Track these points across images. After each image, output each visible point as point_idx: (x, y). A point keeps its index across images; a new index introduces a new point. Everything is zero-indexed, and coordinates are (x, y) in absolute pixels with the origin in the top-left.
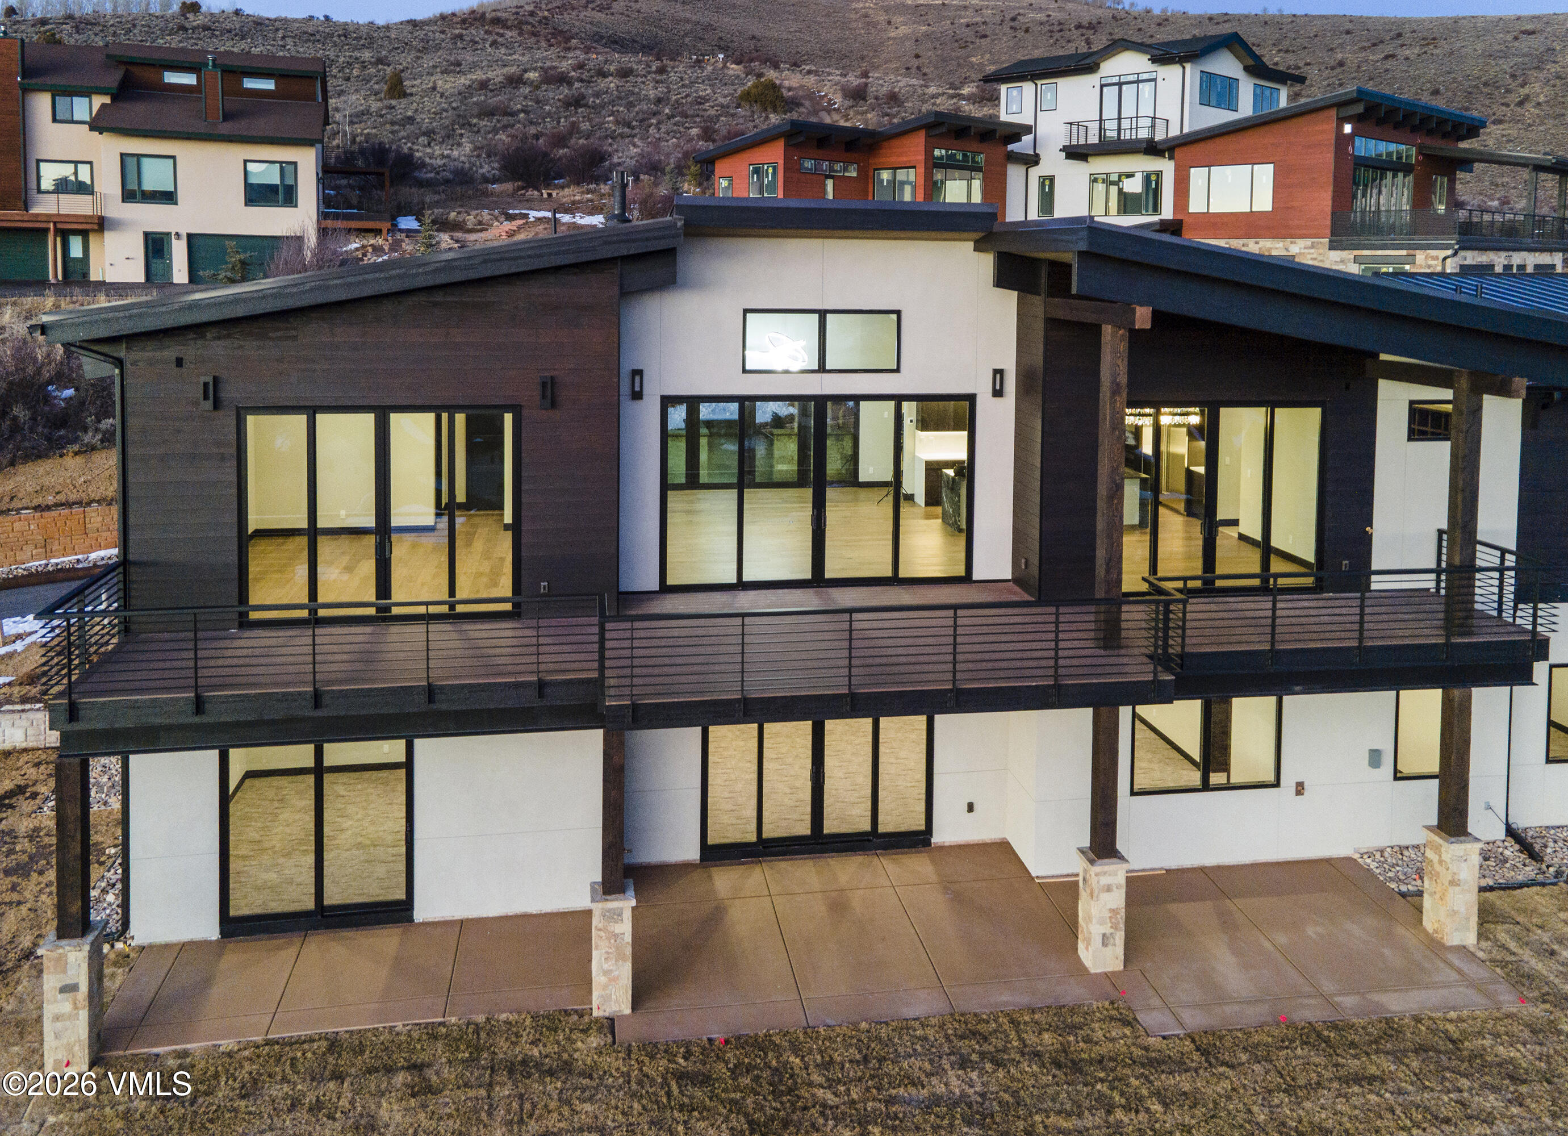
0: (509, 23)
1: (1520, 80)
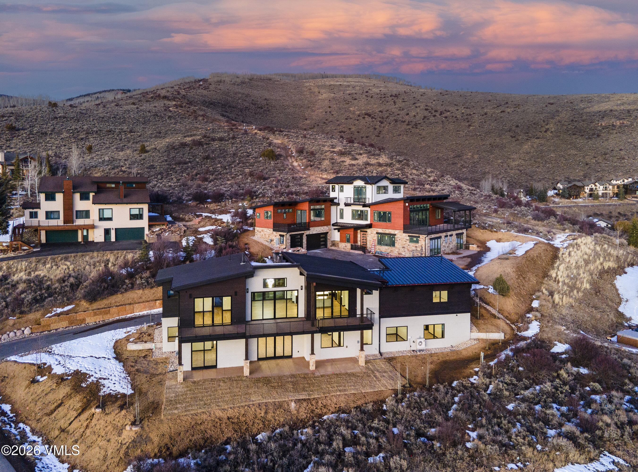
0: (170, 98)
1: (546, 123)
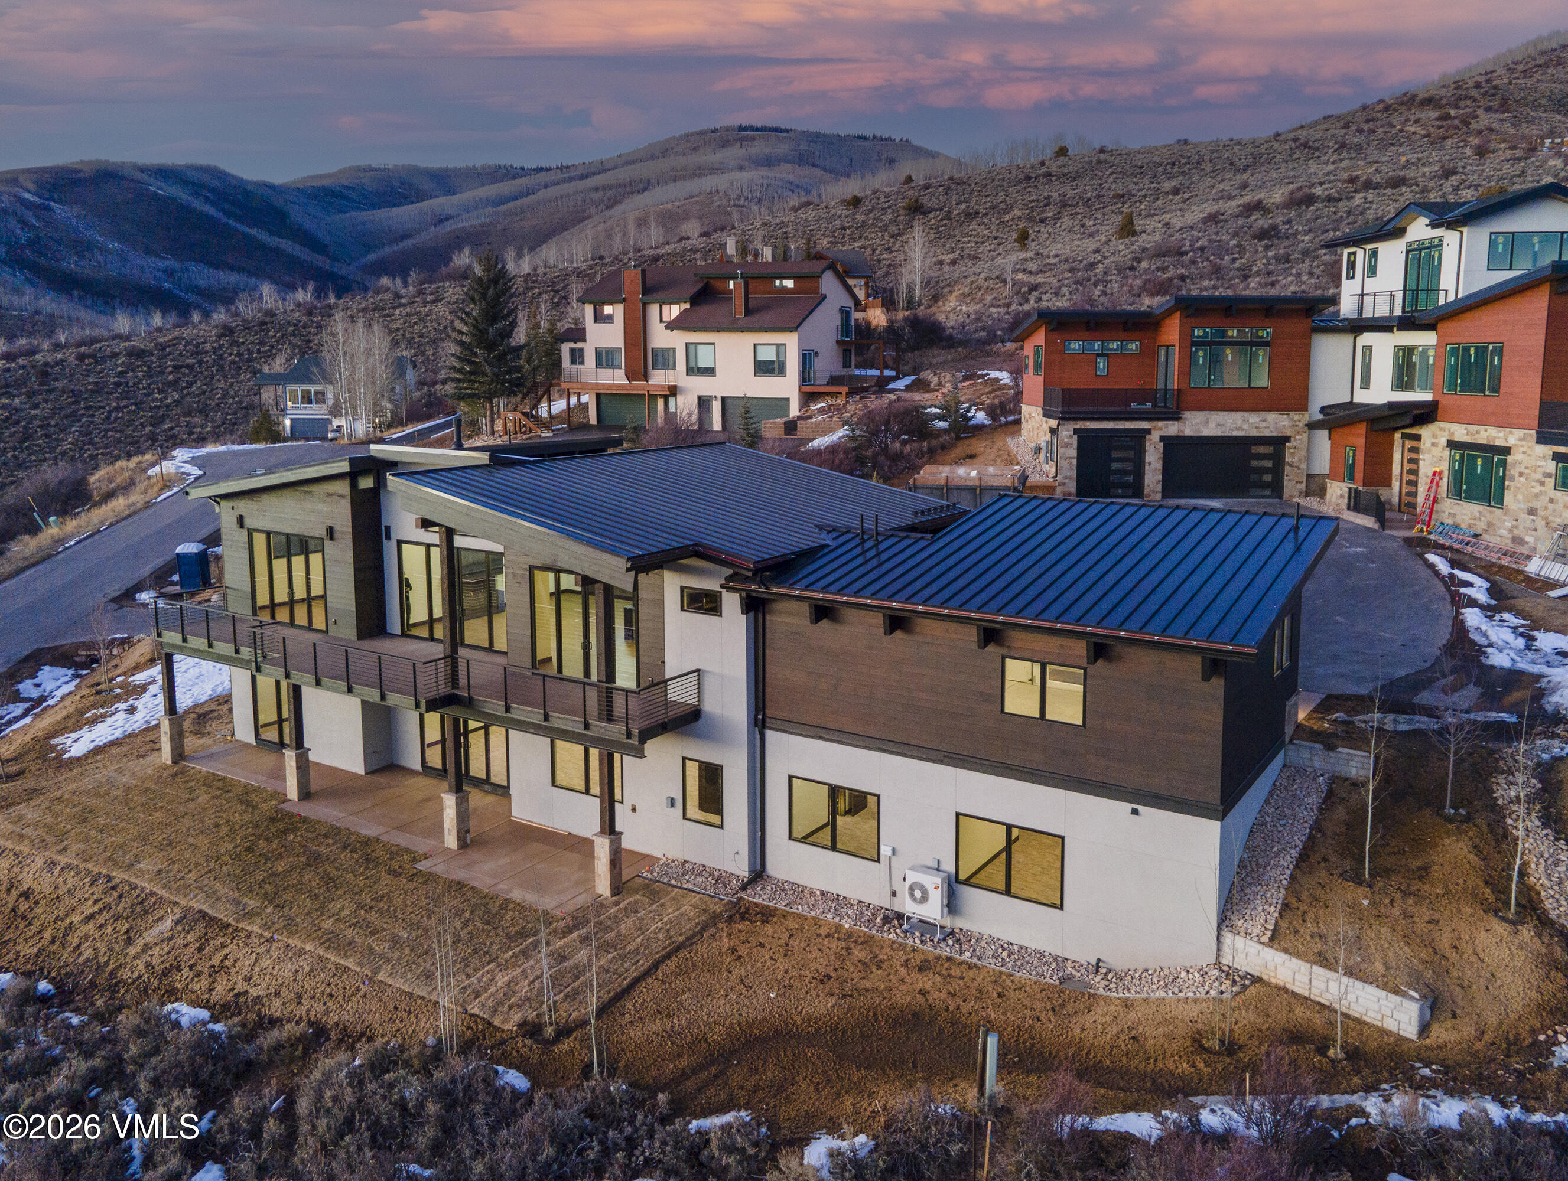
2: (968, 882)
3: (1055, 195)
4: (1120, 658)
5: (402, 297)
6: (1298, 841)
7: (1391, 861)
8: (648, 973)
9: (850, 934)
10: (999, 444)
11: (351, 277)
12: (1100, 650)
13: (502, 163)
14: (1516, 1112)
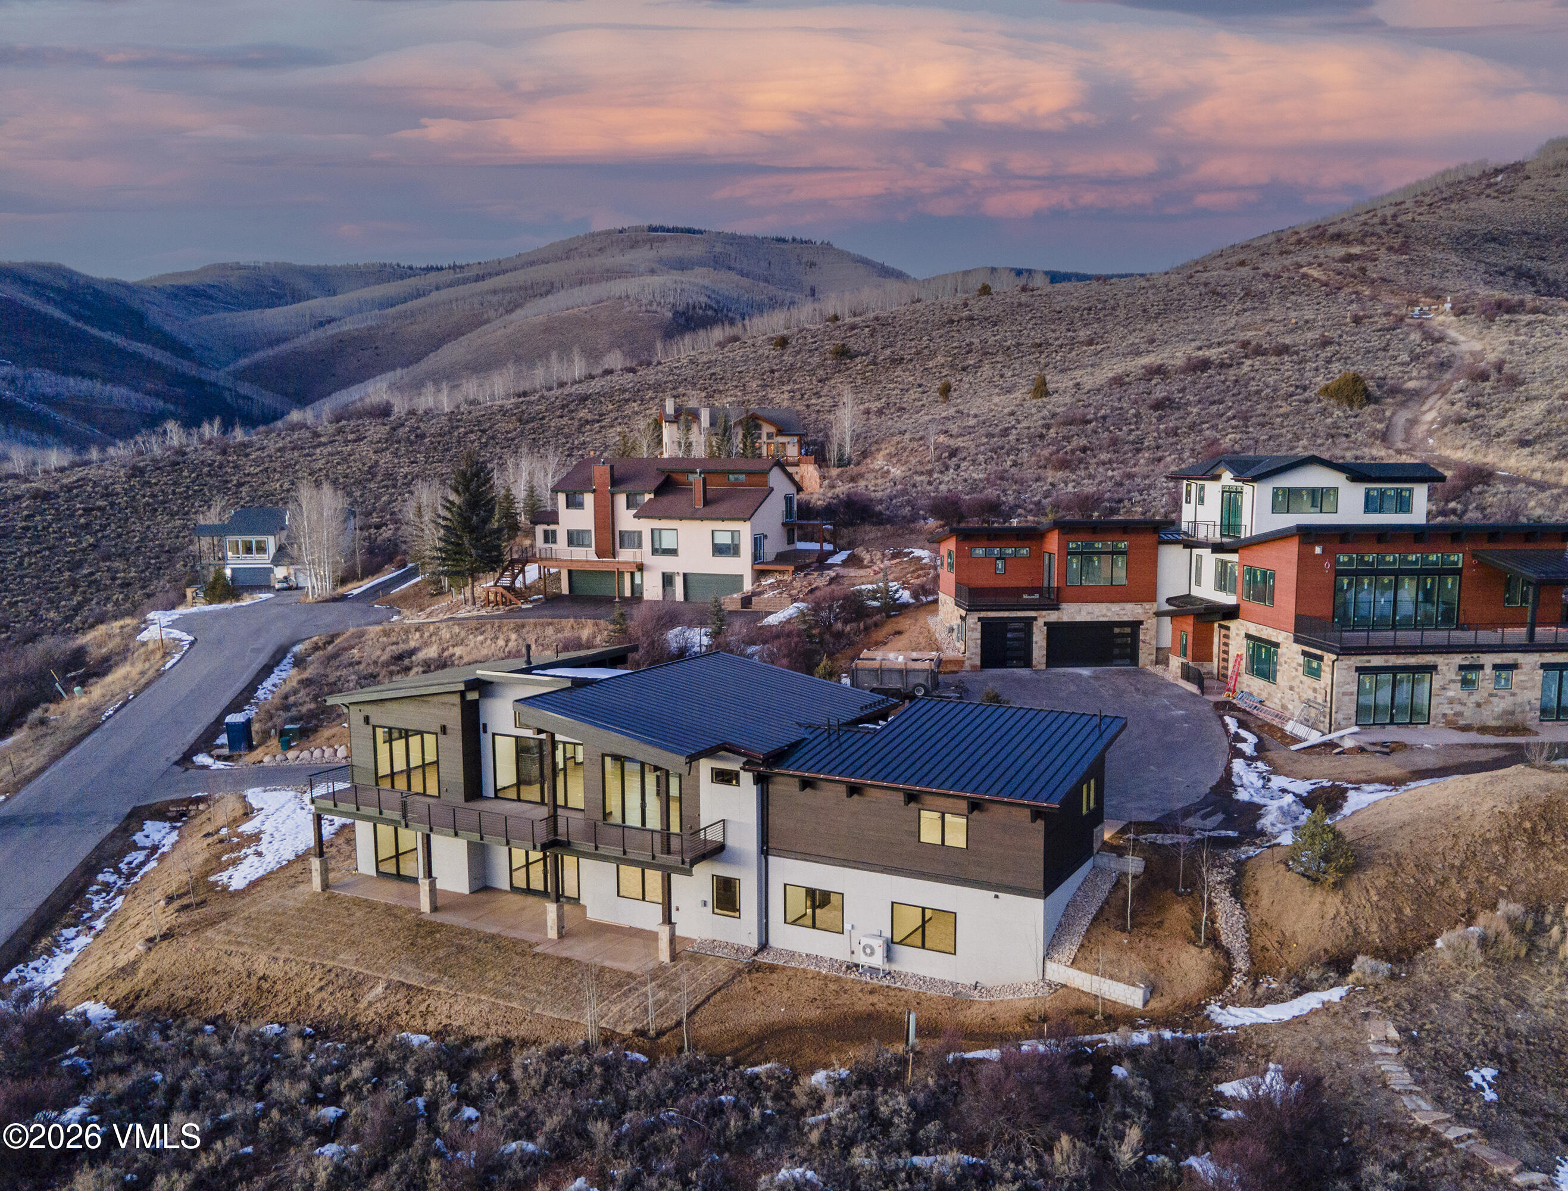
2: (901, 943)
3: (976, 341)
4: (987, 810)
5: (319, 436)
6: (1094, 911)
7: (1143, 919)
8: (704, 1002)
9: (826, 977)
10: (921, 622)
11: (221, 383)
12: (975, 806)
13: (388, 262)
14: (1179, 1034)
